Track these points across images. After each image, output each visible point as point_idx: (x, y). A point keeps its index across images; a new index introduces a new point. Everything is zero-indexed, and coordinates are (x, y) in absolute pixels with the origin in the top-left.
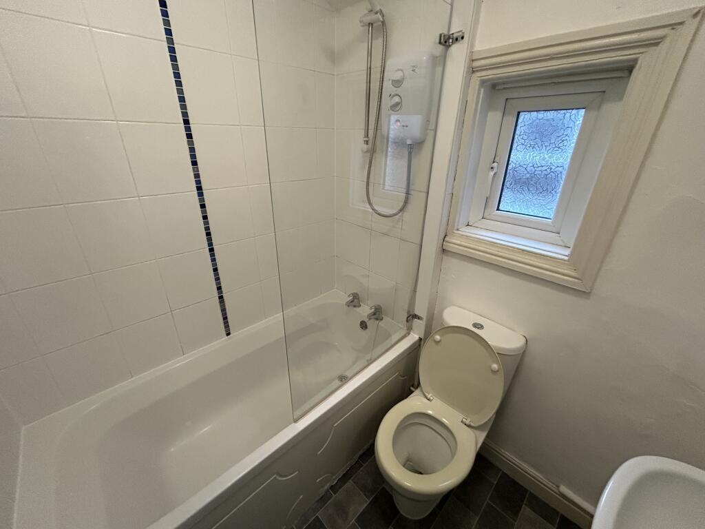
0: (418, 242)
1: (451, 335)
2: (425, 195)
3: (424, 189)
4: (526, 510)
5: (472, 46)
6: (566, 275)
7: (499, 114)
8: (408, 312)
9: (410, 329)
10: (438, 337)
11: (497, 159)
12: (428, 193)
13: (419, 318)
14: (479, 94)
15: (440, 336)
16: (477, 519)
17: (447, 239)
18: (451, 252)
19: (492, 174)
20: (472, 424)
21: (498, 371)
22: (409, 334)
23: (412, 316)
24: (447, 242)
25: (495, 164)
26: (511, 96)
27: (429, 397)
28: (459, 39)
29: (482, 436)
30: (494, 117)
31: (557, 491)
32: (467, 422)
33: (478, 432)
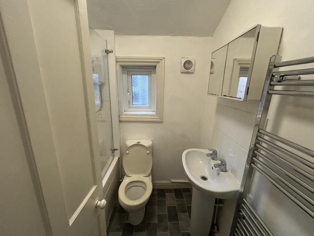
0: (110, 120)
1: (132, 149)
2: (109, 102)
3: (109, 100)
4: (167, 194)
5: (115, 54)
6: (156, 119)
7: (126, 75)
8: (111, 150)
9: (114, 156)
10: (128, 152)
11: (129, 89)
12: (110, 101)
13: (117, 150)
14: (120, 69)
15: (129, 151)
16: (157, 206)
17: (120, 117)
18: (122, 121)
19: (129, 93)
20: (147, 175)
21: (149, 153)
22: (114, 158)
23: (114, 150)
24: (121, 118)
25: (129, 91)
26: (128, 70)
27: (130, 176)
28: (111, 52)
29: (151, 177)
30: (125, 76)
31: (171, 183)
32: (145, 176)
33: (149, 177)
